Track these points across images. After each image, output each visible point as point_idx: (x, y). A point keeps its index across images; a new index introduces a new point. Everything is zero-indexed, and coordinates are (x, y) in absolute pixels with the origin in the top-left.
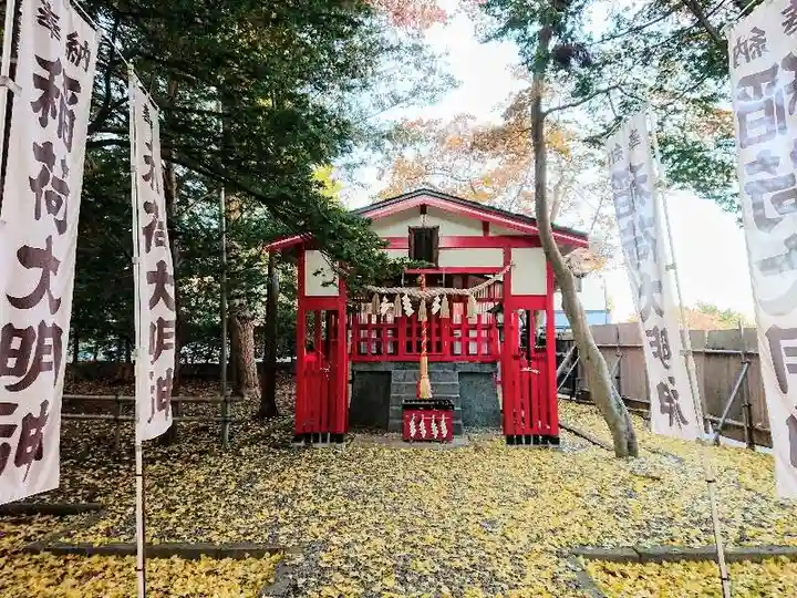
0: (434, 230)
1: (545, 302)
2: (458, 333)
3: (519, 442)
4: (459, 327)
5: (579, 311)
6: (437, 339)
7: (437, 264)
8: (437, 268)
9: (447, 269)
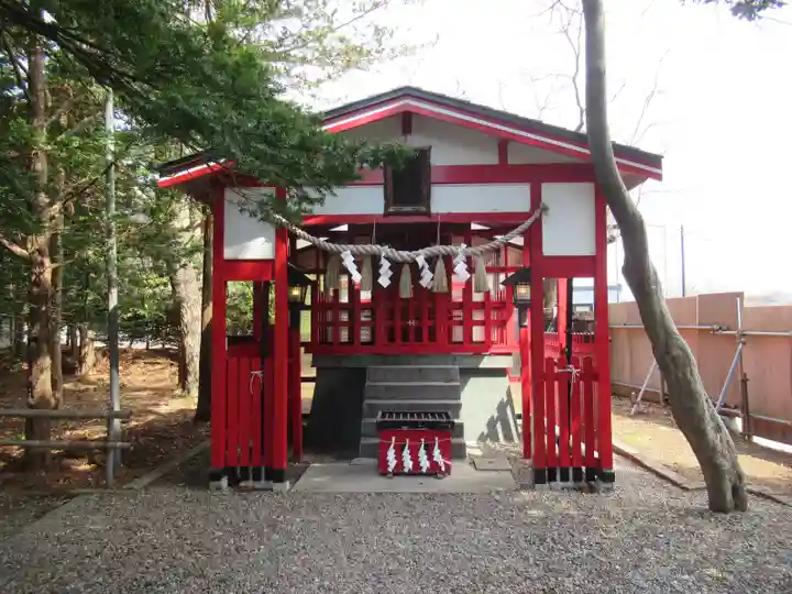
0: (424, 154)
1: (593, 266)
2: (458, 314)
3: (552, 478)
4: (460, 306)
5: (652, 278)
6: (430, 323)
7: (428, 207)
8: (428, 214)
9: (443, 215)
